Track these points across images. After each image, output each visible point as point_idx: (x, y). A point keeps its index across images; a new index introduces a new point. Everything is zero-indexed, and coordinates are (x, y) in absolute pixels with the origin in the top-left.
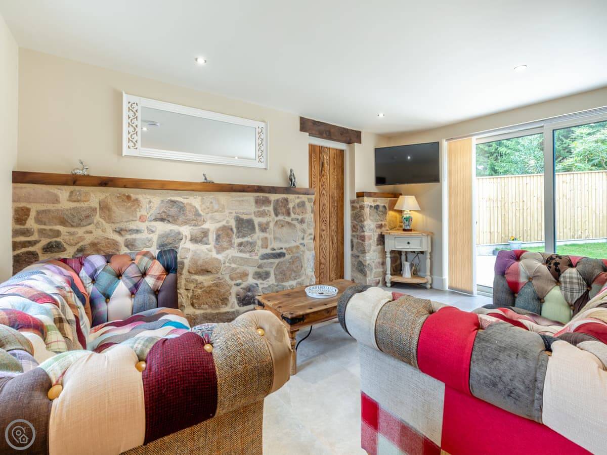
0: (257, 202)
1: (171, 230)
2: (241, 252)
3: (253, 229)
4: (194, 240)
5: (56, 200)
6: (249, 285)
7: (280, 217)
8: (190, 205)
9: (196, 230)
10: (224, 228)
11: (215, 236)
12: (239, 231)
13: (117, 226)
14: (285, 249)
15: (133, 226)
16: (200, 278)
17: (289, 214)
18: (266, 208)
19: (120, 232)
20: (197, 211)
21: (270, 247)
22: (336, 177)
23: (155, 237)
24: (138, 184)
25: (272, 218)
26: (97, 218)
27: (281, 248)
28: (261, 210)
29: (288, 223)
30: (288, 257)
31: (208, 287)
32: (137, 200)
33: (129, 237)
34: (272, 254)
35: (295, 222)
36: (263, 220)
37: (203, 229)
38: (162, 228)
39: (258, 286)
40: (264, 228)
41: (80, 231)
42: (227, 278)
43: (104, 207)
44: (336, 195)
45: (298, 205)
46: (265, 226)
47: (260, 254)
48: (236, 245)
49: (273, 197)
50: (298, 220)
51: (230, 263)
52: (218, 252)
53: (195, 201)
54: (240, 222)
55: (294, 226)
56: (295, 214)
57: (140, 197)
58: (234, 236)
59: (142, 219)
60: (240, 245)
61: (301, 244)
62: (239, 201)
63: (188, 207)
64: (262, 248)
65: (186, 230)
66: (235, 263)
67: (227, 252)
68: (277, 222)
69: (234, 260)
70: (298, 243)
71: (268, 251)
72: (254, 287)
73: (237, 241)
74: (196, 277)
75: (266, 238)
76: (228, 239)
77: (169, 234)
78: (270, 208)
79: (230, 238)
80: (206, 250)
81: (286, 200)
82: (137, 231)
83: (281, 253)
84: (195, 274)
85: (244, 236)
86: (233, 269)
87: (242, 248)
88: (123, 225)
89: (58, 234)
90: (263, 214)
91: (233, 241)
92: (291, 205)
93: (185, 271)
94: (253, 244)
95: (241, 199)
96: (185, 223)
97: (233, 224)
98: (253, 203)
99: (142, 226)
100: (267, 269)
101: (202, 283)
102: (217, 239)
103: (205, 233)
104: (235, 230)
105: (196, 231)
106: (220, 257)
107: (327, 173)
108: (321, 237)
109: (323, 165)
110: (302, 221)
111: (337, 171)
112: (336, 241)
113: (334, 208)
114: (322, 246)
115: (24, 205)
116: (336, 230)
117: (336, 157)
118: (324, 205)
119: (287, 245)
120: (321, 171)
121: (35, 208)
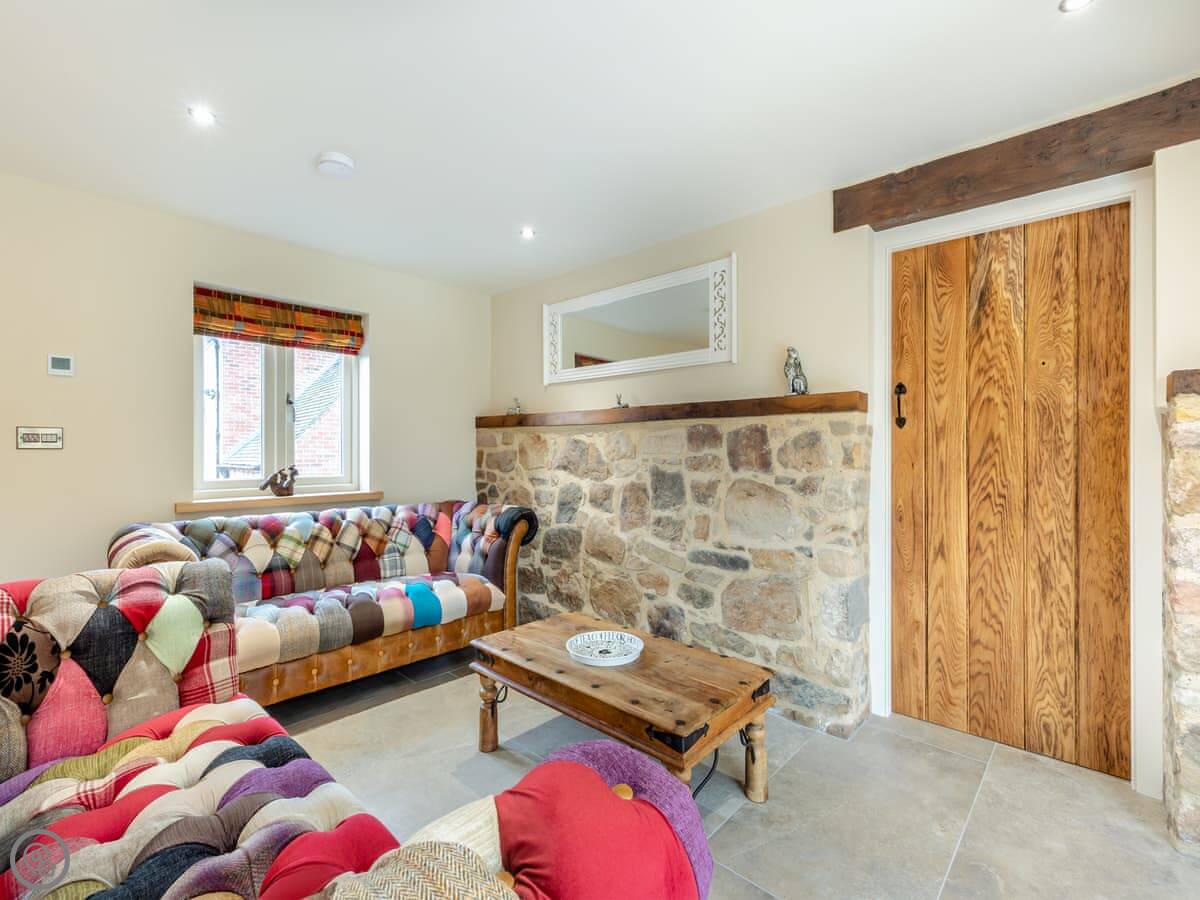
0: (696, 438)
1: (571, 484)
2: (657, 535)
3: (682, 493)
4: (594, 501)
5: (495, 445)
6: (666, 606)
7: (745, 474)
8: (592, 445)
9: (597, 486)
10: (632, 488)
11: (621, 499)
12: (657, 498)
13: (531, 474)
14: (750, 550)
15: (541, 474)
16: (600, 565)
17: (765, 465)
18: (714, 451)
19: (532, 480)
20: (599, 455)
21: (713, 538)
22: (1070, 326)
23: (556, 490)
25: (725, 474)
26: (517, 464)
27: (741, 548)
28: (701, 454)
29: (767, 489)
30: (754, 573)
31: (608, 583)
32: (545, 441)
33: (539, 488)
34: (716, 555)
35: (786, 489)
36: (704, 477)
37: (605, 485)
38: (565, 478)
39: (683, 615)
40: (701, 496)
41: (507, 476)
42: (634, 578)
43: (522, 451)
45: (796, 443)
46: (703, 490)
47: (690, 548)
48: (652, 520)
49: (727, 425)
50: (793, 482)
51: (639, 553)
52: (623, 530)
53: (600, 440)
54: (659, 477)
55: (785, 496)
56: (785, 465)
57: (547, 438)
58: (650, 504)
59: (548, 466)
60: (658, 521)
61: (800, 549)
62: (661, 438)
63: (591, 450)
64: (696, 537)
65: (586, 485)
66: (646, 554)
67: (636, 531)
68: (735, 484)
69: (645, 548)
70: (790, 546)
71: (708, 547)
72: (675, 613)
73: (652, 514)
74: (593, 561)
75: (705, 517)
76: (639, 508)
77: (568, 489)
78: (722, 451)
79: (642, 506)
80: (605, 521)
81: (763, 431)
82: (544, 482)
83: (739, 558)
84: (593, 556)
85: (664, 507)
86: (642, 564)
87: (660, 529)
88: (534, 473)
89: (495, 478)
90: (696, 465)
91: (647, 513)
92: (774, 444)
93: (582, 547)
94: (679, 526)
95: (665, 433)
96: (585, 474)
97: (647, 480)
98: (684, 440)
100: (705, 586)
101: (600, 573)
102: (623, 505)
103: (608, 493)
104: (650, 493)
105: (596, 488)
106: (624, 537)
107: (1008, 325)
108: (973, 549)
109: (984, 298)
110: (807, 488)
111: (1077, 301)
112: (1067, 578)
113: (1058, 450)
114: (980, 583)
115: (481, 448)
116: (1070, 536)
117: (1068, 249)
118: (991, 438)
119: (757, 544)
120: (978, 322)
121: (486, 451)
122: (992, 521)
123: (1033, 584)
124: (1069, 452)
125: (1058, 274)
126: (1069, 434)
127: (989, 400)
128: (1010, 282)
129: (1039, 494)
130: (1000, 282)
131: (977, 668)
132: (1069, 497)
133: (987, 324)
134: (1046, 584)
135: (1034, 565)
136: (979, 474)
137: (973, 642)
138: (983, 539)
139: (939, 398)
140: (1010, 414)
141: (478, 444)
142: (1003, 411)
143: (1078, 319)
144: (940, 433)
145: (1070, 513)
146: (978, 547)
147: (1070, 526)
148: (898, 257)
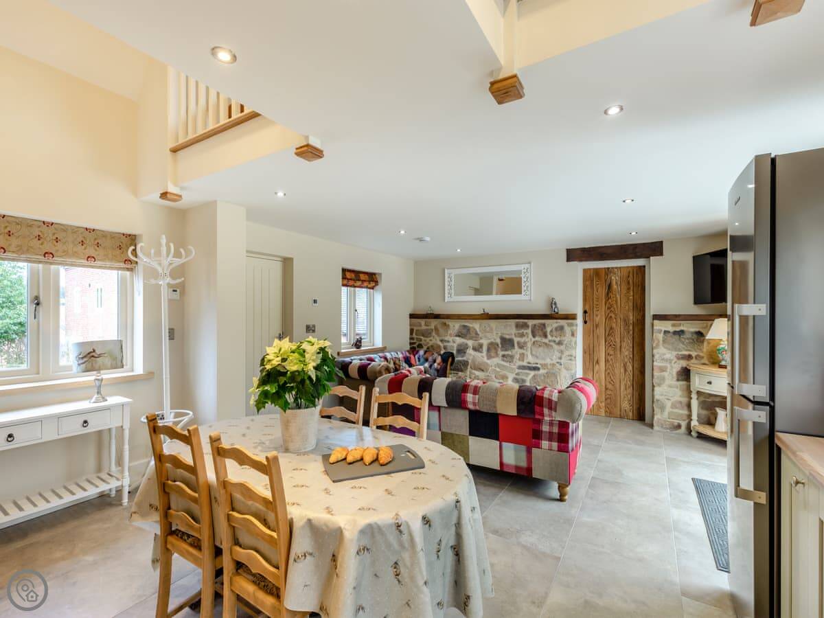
0: (517, 326)
1: (463, 342)
2: (503, 360)
3: (513, 346)
4: (475, 349)
5: (421, 326)
7: (538, 339)
8: (473, 327)
9: (476, 344)
10: (491, 344)
11: (487, 348)
12: (502, 347)
13: (441, 338)
14: (540, 364)
15: (446, 339)
16: (477, 373)
17: (546, 336)
18: (525, 331)
19: (442, 341)
20: (476, 331)
21: (525, 361)
22: (631, 297)
23: (455, 345)
24: (449, 317)
25: (529, 339)
26: (434, 334)
27: (537, 364)
28: (521, 332)
29: (546, 344)
30: (542, 371)
32: (449, 325)
33: (445, 344)
34: (527, 366)
35: (552, 344)
36: (522, 340)
37: (480, 343)
38: (459, 340)
40: (521, 346)
41: (428, 339)
43: (436, 329)
44: (631, 318)
45: (556, 329)
46: (523, 344)
47: (517, 364)
48: (500, 355)
49: (531, 322)
50: (555, 341)
51: (495, 368)
52: (488, 359)
53: (476, 325)
54: (503, 340)
55: (552, 346)
56: (552, 336)
57: (450, 324)
58: (499, 350)
59: (451, 335)
60: (503, 356)
61: (558, 363)
62: (504, 326)
63: (471, 330)
64: (519, 361)
65: (470, 343)
66: (499, 368)
67: (494, 359)
68: (534, 342)
69: (498, 365)
70: (554, 362)
71: (525, 364)
73: (501, 353)
75: (523, 354)
76: (495, 351)
77: (461, 344)
78: (529, 331)
79: (497, 350)
80: (480, 356)
81: (544, 325)
82: (448, 342)
83: (536, 367)
84: (475, 369)
85: (506, 350)
86: (497, 371)
87: (505, 359)
88: (443, 338)
89: (421, 340)
90: (522, 335)
91: (498, 352)
92: (548, 330)
93: (469, 367)
94: (512, 357)
95: (506, 324)
96: (471, 338)
97: (498, 341)
98: (514, 327)
99: (451, 339)
100: (524, 377)
102: (488, 350)
103: (481, 346)
104: (500, 346)
106: (489, 362)
107: (616, 295)
108: (607, 361)
109: (610, 286)
110: (560, 343)
111: (633, 291)
112: (631, 368)
113: (629, 332)
114: (608, 371)
115: (412, 327)
116: (631, 356)
117: (631, 275)
118: (611, 328)
119: (543, 362)
120: (608, 294)
121: (415, 328)
122: (612, 352)
123: (622, 370)
124: (631, 332)
125: (629, 283)
126: (631, 328)
127: (611, 317)
128: (616, 283)
129: (624, 344)
130: (614, 283)
131: (608, 396)
132: (631, 345)
133: (610, 294)
134: (625, 370)
135: (622, 365)
136: (608, 339)
137: (606, 389)
138: (609, 358)
139: (597, 316)
140: (616, 321)
141: (410, 325)
142: (614, 320)
143: (633, 296)
144: (597, 326)
145: (631, 350)
146: (608, 360)
147: (631, 353)
148: (585, 271)
